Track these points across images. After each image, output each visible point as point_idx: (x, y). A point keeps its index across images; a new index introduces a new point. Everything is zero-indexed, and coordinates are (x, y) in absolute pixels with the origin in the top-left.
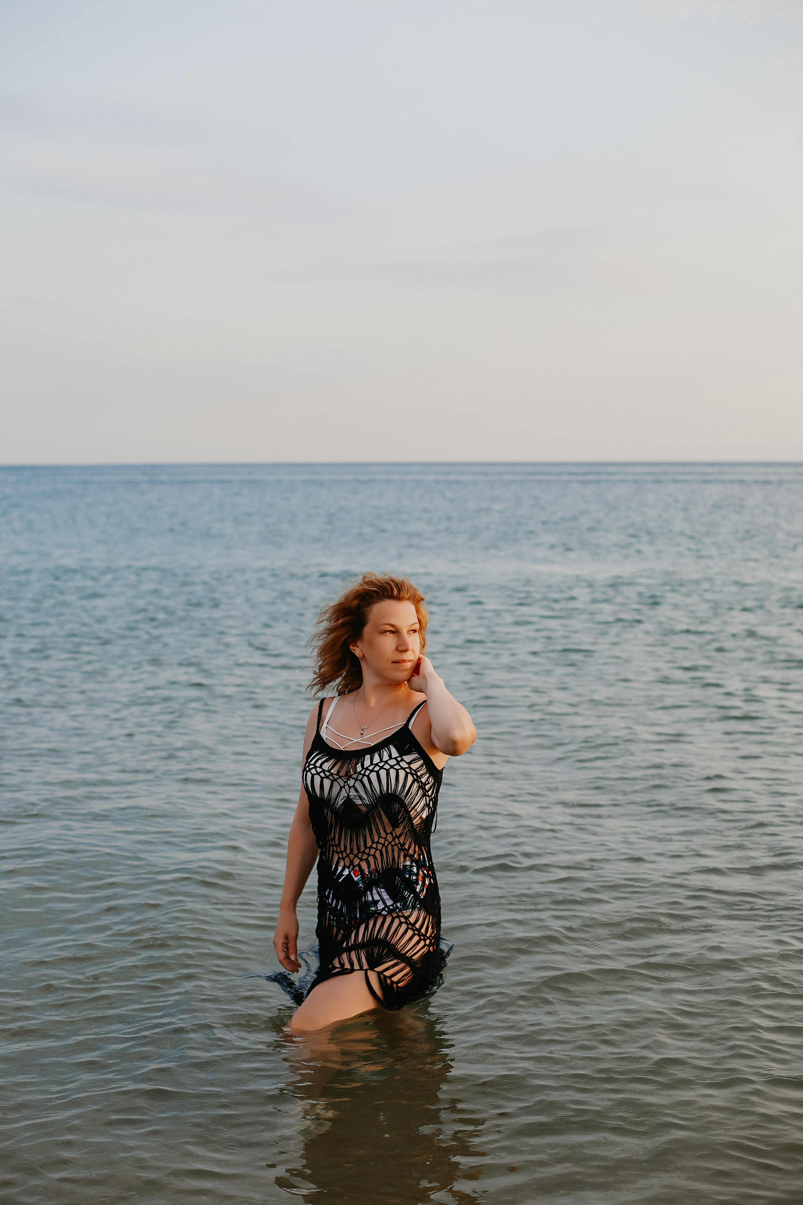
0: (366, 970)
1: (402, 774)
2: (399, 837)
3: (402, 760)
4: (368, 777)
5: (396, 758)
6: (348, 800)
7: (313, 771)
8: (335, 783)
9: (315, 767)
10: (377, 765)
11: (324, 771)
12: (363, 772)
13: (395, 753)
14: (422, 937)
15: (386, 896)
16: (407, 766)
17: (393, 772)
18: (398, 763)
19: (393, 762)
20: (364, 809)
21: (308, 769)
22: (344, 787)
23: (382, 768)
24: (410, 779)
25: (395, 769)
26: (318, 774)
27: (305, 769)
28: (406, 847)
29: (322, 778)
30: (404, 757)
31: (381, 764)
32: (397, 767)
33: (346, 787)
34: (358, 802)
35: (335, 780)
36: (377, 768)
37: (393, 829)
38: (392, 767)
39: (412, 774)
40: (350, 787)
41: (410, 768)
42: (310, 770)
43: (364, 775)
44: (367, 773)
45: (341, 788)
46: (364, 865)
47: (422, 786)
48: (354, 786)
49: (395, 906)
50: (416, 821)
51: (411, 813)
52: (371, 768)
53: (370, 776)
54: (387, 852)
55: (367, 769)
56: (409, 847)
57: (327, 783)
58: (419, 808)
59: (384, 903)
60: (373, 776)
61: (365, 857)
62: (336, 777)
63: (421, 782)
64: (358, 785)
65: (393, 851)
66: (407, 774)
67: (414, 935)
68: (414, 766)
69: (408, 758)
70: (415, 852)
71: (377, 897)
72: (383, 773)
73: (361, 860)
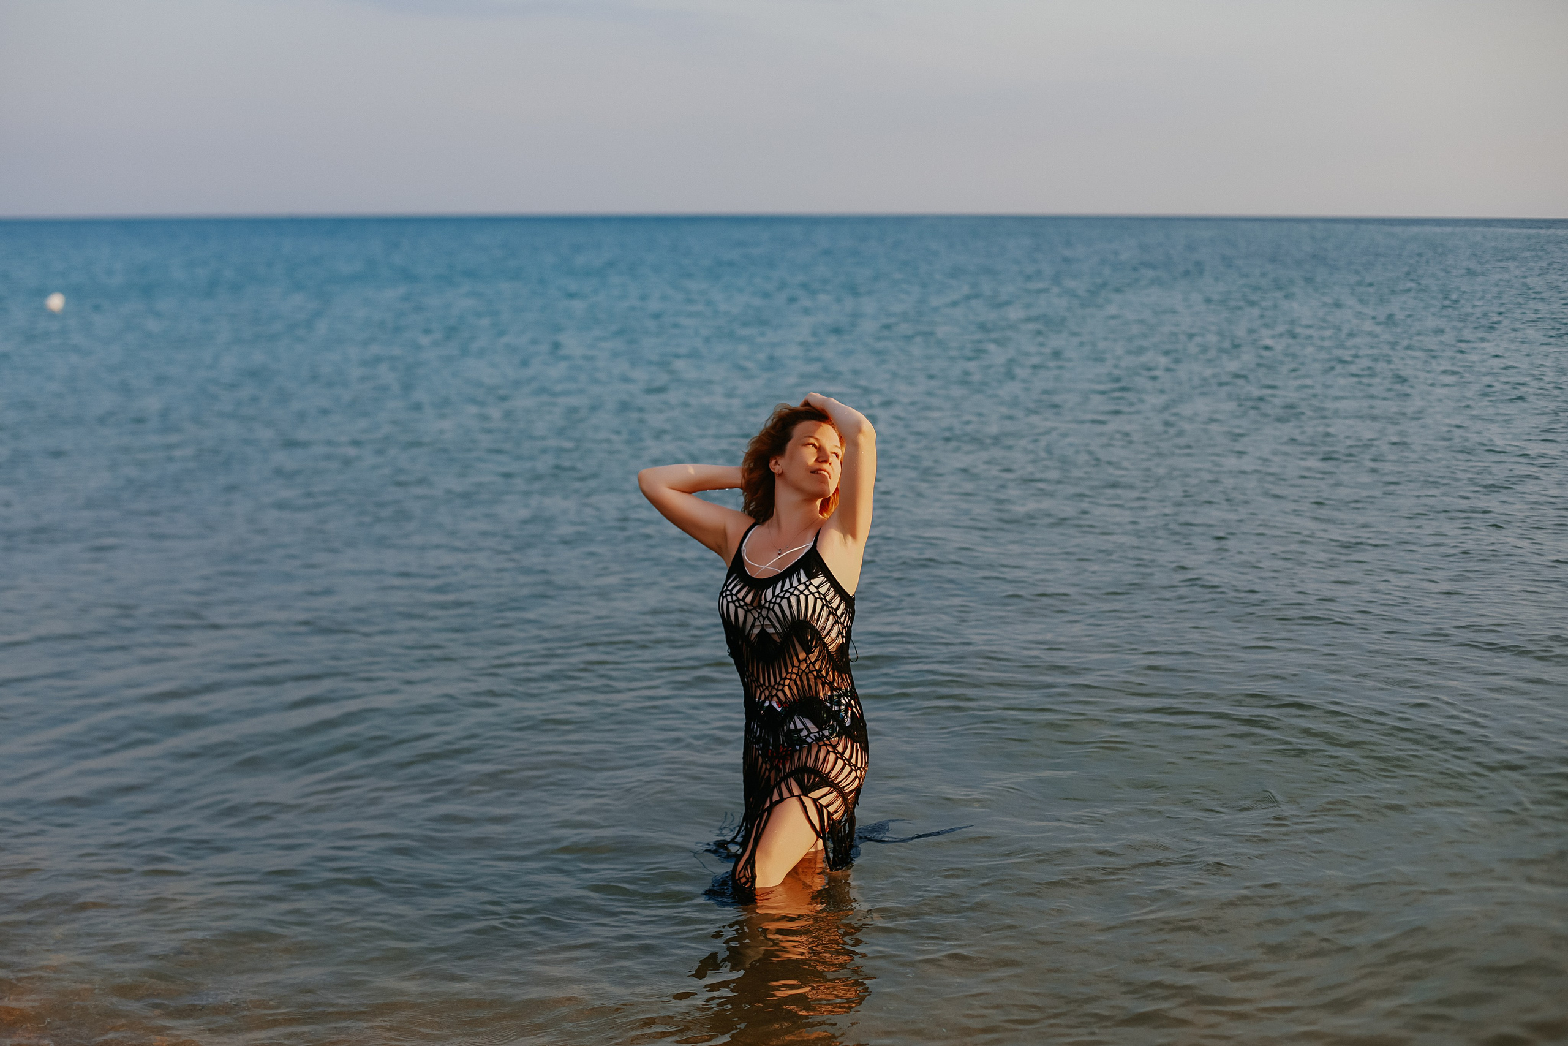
0: (799, 796)
1: (811, 599)
2: (813, 664)
3: (811, 584)
4: (779, 604)
5: (805, 583)
6: (763, 631)
7: (729, 598)
8: (749, 614)
9: (731, 595)
10: (787, 591)
11: (738, 600)
12: (773, 601)
13: (804, 579)
14: (853, 768)
15: (810, 724)
16: (816, 591)
17: (802, 598)
18: (807, 588)
19: (802, 587)
20: (777, 638)
21: (724, 595)
22: (758, 618)
23: (792, 594)
24: (819, 603)
25: (804, 594)
26: (733, 602)
27: (721, 594)
28: (823, 672)
29: (736, 608)
30: (812, 581)
31: (791, 590)
32: (807, 592)
33: (761, 618)
34: (771, 630)
35: (750, 611)
36: (787, 595)
37: (807, 656)
38: (801, 592)
39: (821, 599)
40: (764, 618)
41: (819, 593)
42: (727, 595)
43: (775, 603)
44: (778, 600)
45: (755, 619)
46: (780, 694)
47: (832, 612)
48: (767, 617)
49: (821, 734)
50: (832, 648)
51: (826, 640)
52: (781, 595)
53: (782, 604)
54: (801, 681)
55: (778, 596)
56: (827, 673)
57: (741, 612)
58: (833, 634)
59: (808, 729)
60: (784, 603)
61: (781, 687)
62: (750, 608)
63: (832, 607)
64: (771, 615)
65: (808, 679)
66: (816, 599)
67: (845, 765)
68: (823, 590)
69: (816, 582)
70: (834, 679)
71: (800, 726)
72: (793, 599)
73: (778, 690)
